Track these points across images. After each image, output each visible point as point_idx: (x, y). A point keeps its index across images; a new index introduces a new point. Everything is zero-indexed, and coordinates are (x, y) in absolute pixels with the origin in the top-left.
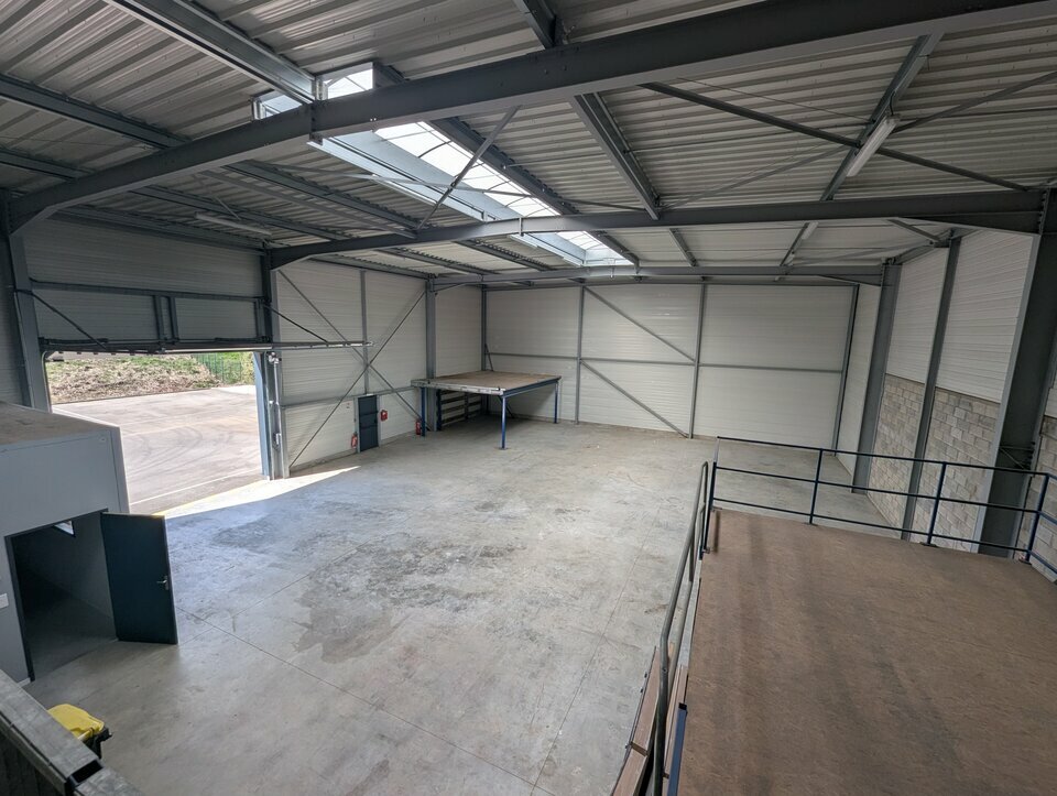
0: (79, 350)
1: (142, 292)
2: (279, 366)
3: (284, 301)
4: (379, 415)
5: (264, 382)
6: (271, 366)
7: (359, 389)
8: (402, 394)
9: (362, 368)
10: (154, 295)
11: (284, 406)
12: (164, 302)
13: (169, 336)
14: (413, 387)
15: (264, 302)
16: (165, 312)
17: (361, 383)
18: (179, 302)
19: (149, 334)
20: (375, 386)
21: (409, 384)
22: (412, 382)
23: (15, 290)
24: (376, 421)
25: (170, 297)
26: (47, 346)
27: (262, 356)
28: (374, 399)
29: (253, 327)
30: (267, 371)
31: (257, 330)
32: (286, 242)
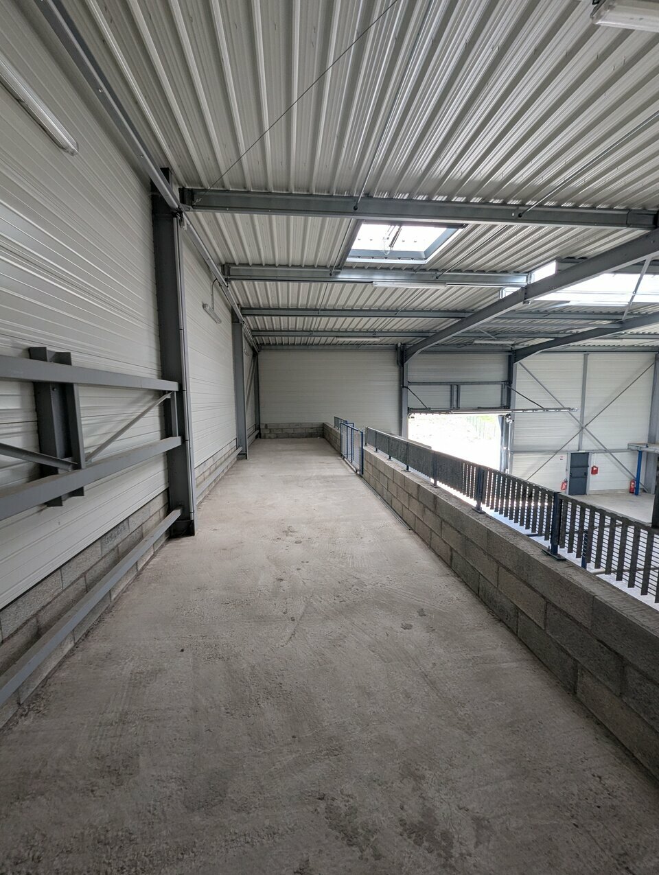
0: (421, 413)
1: (446, 383)
2: (513, 425)
3: (522, 382)
4: (590, 470)
5: (502, 435)
6: (507, 425)
7: (573, 446)
8: (617, 455)
9: (577, 430)
10: (451, 384)
11: (513, 452)
12: (455, 387)
13: (455, 406)
14: (630, 449)
15: (508, 383)
16: (455, 393)
17: (576, 441)
18: (462, 387)
19: (447, 405)
20: (587, 445)
21: (627, 447)
22: (628, 445)
23: (403, 387)
24: (586, 474)
25: (458, 385)
26: (410, 410)
27: (503, 418)
28: (586, 455)
29: (500, 400)
30: (505, 428)
31: (502, 401)
32: (526, 344)
